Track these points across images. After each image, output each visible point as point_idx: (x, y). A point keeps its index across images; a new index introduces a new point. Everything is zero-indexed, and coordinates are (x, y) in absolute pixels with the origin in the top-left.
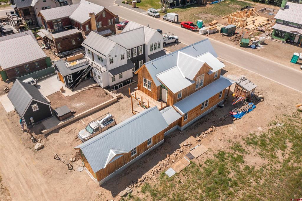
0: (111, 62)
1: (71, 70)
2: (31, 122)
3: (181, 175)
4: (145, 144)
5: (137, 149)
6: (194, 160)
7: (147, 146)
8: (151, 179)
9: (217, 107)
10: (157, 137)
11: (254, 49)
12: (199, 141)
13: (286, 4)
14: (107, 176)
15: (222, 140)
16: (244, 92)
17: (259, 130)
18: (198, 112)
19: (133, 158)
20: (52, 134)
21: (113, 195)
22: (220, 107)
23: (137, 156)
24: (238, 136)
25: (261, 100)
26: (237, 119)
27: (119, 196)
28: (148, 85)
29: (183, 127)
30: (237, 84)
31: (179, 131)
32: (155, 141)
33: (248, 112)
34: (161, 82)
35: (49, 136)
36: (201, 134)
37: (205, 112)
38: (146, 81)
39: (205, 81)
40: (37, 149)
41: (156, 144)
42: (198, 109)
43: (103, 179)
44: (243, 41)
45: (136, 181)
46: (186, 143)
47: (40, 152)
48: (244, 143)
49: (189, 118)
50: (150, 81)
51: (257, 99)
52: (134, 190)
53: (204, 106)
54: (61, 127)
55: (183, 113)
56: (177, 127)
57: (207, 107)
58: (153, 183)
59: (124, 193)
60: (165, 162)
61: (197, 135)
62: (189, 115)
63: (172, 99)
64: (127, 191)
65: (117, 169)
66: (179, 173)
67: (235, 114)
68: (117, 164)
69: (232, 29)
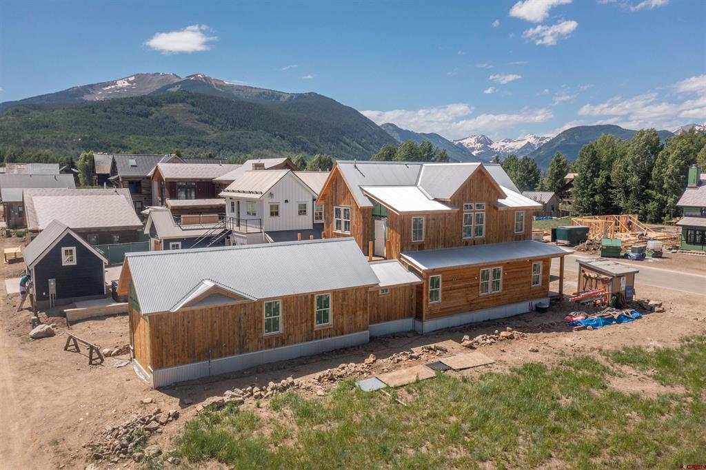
0: (274, 213)
1: (183, 230)
2: (47, 293)
3: (403, 392)
4: (310, 311)
5: (284, 317)
6: (449, 372)
7: (315, 325)
8: (308, 389)
9: (531, 311)
10: (348, 312)
11: (637, 259)
12: (471, 347)
13: (698, 177)
14: (184, 363)
15: (537, 351)
16: (604, 281)
17: (652, 345)
18: (472, 297)
19: (268, 343)
20: (86, 322)
21: (184, 405)
22: (540, 310)
23: (283, 344)
24: (587, 348)
25: (657, 309)
26: (585, 328)
27: (199, 407)
28: (343, 220)
29: (428, 325)
30: (581, 265)
31: (417, 333)
32: (341, 320)
33: (619, 320)
34: (371, 198)
35: (77, 325)
36: (479, 338)
37: (494, 307)
38: (340, 214)
39: (487, 226)
40: (36, 334)
41: (342, 334)
42: (472, 286)
43: (167, 367)
44: (605, 243)
45: (262, 385)
46: (432, 346)
47: (38, 341)
48: (607, 360)
49: (444, 298)
50: (348, 206)
51: (644, 308)
52: (248, 401)
53: (490, 286)
54: (114, 315)
55: (423, 268)
56: (414, 325)
57: (499, 295)
58: (314, 397)
59: (217, 399)
60: (360, 367)
61: (466, 337)
62: (444, 290)
63: (396, 237)
64: (227, 396)
65: (217, 358)
66: (396, 388)
67: (580, 318)
68: (217, 333)
69: (579, 233)
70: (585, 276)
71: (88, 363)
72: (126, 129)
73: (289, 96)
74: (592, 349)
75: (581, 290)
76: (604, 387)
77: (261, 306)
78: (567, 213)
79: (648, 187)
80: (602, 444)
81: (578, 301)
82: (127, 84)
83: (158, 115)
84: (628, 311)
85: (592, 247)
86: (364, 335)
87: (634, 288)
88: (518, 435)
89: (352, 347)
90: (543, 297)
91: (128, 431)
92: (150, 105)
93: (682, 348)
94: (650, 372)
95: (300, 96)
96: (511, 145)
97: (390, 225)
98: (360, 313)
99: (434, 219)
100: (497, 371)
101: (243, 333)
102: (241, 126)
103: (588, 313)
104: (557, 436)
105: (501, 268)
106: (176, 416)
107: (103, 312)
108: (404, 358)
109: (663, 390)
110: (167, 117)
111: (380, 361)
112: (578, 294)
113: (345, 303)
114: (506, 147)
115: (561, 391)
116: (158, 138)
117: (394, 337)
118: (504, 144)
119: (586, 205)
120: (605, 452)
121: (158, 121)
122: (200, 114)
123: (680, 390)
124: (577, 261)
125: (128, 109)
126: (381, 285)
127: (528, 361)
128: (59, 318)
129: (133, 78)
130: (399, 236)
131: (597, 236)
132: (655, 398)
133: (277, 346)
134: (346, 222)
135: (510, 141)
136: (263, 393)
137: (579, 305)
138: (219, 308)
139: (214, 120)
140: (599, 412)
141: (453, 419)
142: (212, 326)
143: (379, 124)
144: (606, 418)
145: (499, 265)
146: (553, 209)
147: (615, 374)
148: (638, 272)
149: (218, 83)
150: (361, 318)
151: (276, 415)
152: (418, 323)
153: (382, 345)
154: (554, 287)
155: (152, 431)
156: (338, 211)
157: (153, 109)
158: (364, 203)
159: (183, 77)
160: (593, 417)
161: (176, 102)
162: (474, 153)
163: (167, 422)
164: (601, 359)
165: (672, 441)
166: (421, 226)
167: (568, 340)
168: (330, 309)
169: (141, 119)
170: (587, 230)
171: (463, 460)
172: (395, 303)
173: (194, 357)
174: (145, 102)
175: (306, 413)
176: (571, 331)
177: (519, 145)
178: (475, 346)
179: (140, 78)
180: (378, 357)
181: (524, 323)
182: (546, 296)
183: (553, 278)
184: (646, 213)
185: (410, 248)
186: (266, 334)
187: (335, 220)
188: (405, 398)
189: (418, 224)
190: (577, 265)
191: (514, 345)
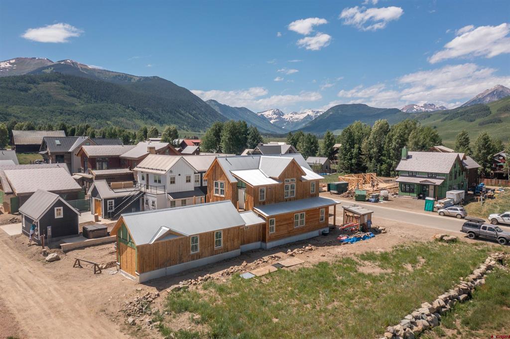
0: (173, 182)
1: (116, 192)
3: (263, 278)
4: (212, 240)
5: (200, 244)
6: (284, 268)
7: (215, 247)
8: (218, 279)
9: (320, 235)
10: (230, 240)
11: (375, 202)
12: (292, 255)
13: (407, 153)
14: (154, 270)
15: (324, 256)
16: (356, 218)
17: (379, 250)
18: (290, 229)
19: (193, 258)
20: (74, 251)
21: (160, 290)
22: (324, 234)
23: (199, 258)
24: (349, 253)
25: (383, 231)
26: (347, 243)
27: (169, 290)
28: (220, 189)
29: (269, 245)
30: (345, 209)
31: (264, 249)
32: (227, 244)
33: (364, 238)
34: (236, 177)
35: (70, 253)
36: (295, 250)
37: (301, 234)
38: (218, 185)
39: (297, 191)
40: (50, 259)
41: (228, 251)
42: (290, 223)
43: (146, 272)
44: (358, 193)
45: (196, 278)
46: (273, 255)
47: (52, 263)
48: (358, 258)
49: (276, 231)
50: (223, 181)
51: (376, 231)
52: (191, 287)
53: (299, 223)
54: (89, 246)
55: (267, 215)
56: (261, 245)
57: (303, 227)
58: (221, 283)
59: (176, 286)
60: (240, 268)
61: (289, 250)
62: (276, 226)
63: (251, 199)
64: (181, 284)
65: (169, 266)
66: (260, 277)
67: (344, 238)
68: (169, 253)
69: (343, 186)
70: (347, 215)
71: (93, 272)
72: (9, 100)
73: (138, 78)
74: (351, 254)
75: (345, 223)
76: (356, 271)
77: (189, 239)
78: (335, 171)
79: (382, 155)
80: (355, 294)
81: (343, 229)
82: (8, 65)
83: (36, 90)
84: (368, 233)
85: (350, 195)
86: (237, 252)
87: (372, 220)
88: (320, 293)
89: (232, 258)
90: (326, 227)
91: (139, 303)
92: (29, 83)
93: (393, 252)
94: (377, 264)
95: (147, 79)
96: (296, 116)
97: (247, 192)
98: (236, 240)
99: (270, 188)
100: (307, 266)
101: (181, 254)
102: (102, 100)
103: (349, 235)
104: (336, 293)
105: (304, 213)
106: (158, 295)
107: (82, 245)
108: (261, 262)
109: (383, 271)
110: (43, 92)
111: (249, 264)
112: (343, 225)
113: (229, 235)
114: (293, 117)
115: (337, 274)
116: (36, 108)
117: (252, 252)
118: (292, 115)
119: (346, 165)
120: (356, 298)
121: (36, 94)
122: (70, 90)
123: (390, 271)
124: (343, 207)
125: (11, 85)
126: (246, 225)
127: (320, 261)
128: (57, 249)
129: (14, 61)
130: (253, 198)
131: (353, 187)
132: (378, 275)
133: (197, 259)
134: (221, 190)
135: (296, 113)
136: (196, 282)
137: (344, 231)
138: (170, 241)
139: (81, 95)
140: (354, 282)
141: (290, 288)
142: (167, 250)
143: (205, 100)
144: (357, 284)
145: (303, 212)
146: (327, 168)
147: (361, 265)
148: (373, 212)
149: (83, 67)
150: (236, 243)
151: (207, 292)
152: (264, 244)
153: (249, 256)
154: (331, 222)
155: (150, 302)
156: (216, 184)
157: (32, 86)
158: (233, 180)
159: (55, 61)
160: (352, 284)
161: (51, 81)
162: (272, 122)
163: (155, 298)
164: (355, 259)
165: (384, 292)
166: (263, 192)
167: (339, 250)
168: (222, 238)
169: (21, 93)
170: (347, 185)
171: (297, 305)
172: (252, 234)
173: (158, 266)
174: (25, 80)
175: (221, 290)
176: (340, 245)
177: (302, 117)
178: (294, 254)
179: (20, 61)
180: (248, 262)
181: (317, 242)
182: (327, 227)
183: (331, 215)
184: (381, 171)
185: (258, 204)
186: (192, 253)
187: (215, 188)
188: (266, 281)
189: (262, 191)
190: (343, 209)
191: (313, 253)
